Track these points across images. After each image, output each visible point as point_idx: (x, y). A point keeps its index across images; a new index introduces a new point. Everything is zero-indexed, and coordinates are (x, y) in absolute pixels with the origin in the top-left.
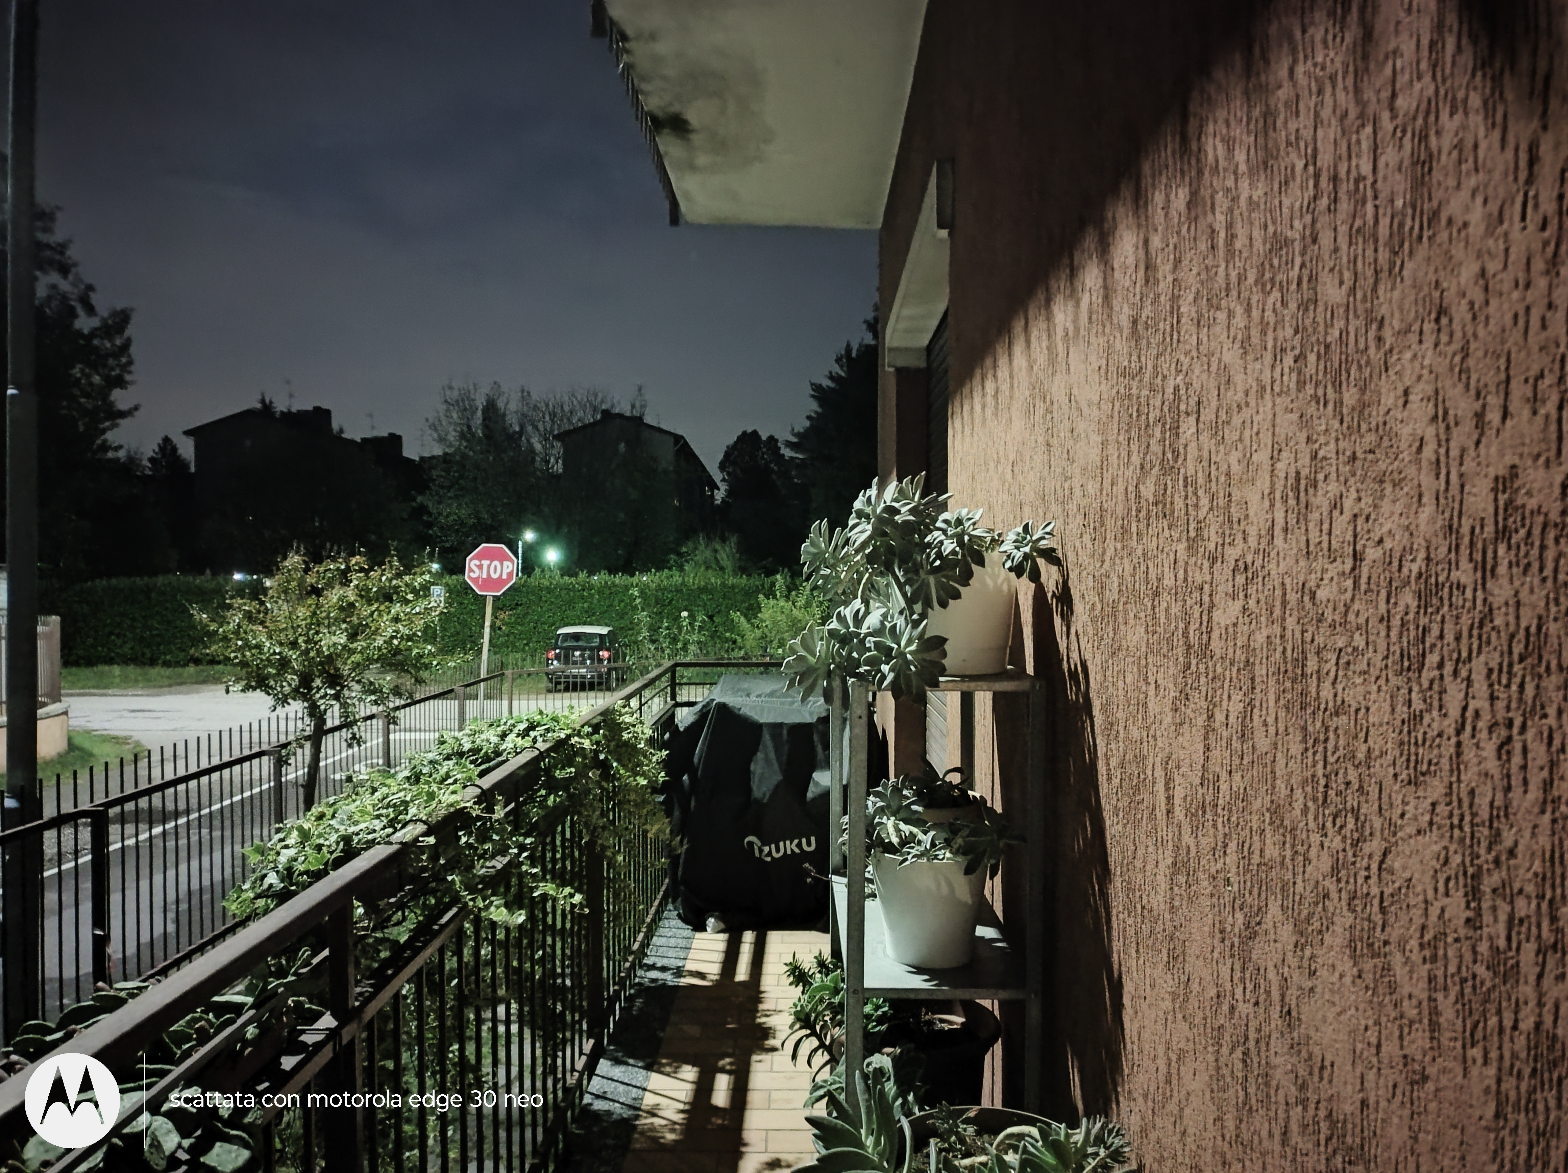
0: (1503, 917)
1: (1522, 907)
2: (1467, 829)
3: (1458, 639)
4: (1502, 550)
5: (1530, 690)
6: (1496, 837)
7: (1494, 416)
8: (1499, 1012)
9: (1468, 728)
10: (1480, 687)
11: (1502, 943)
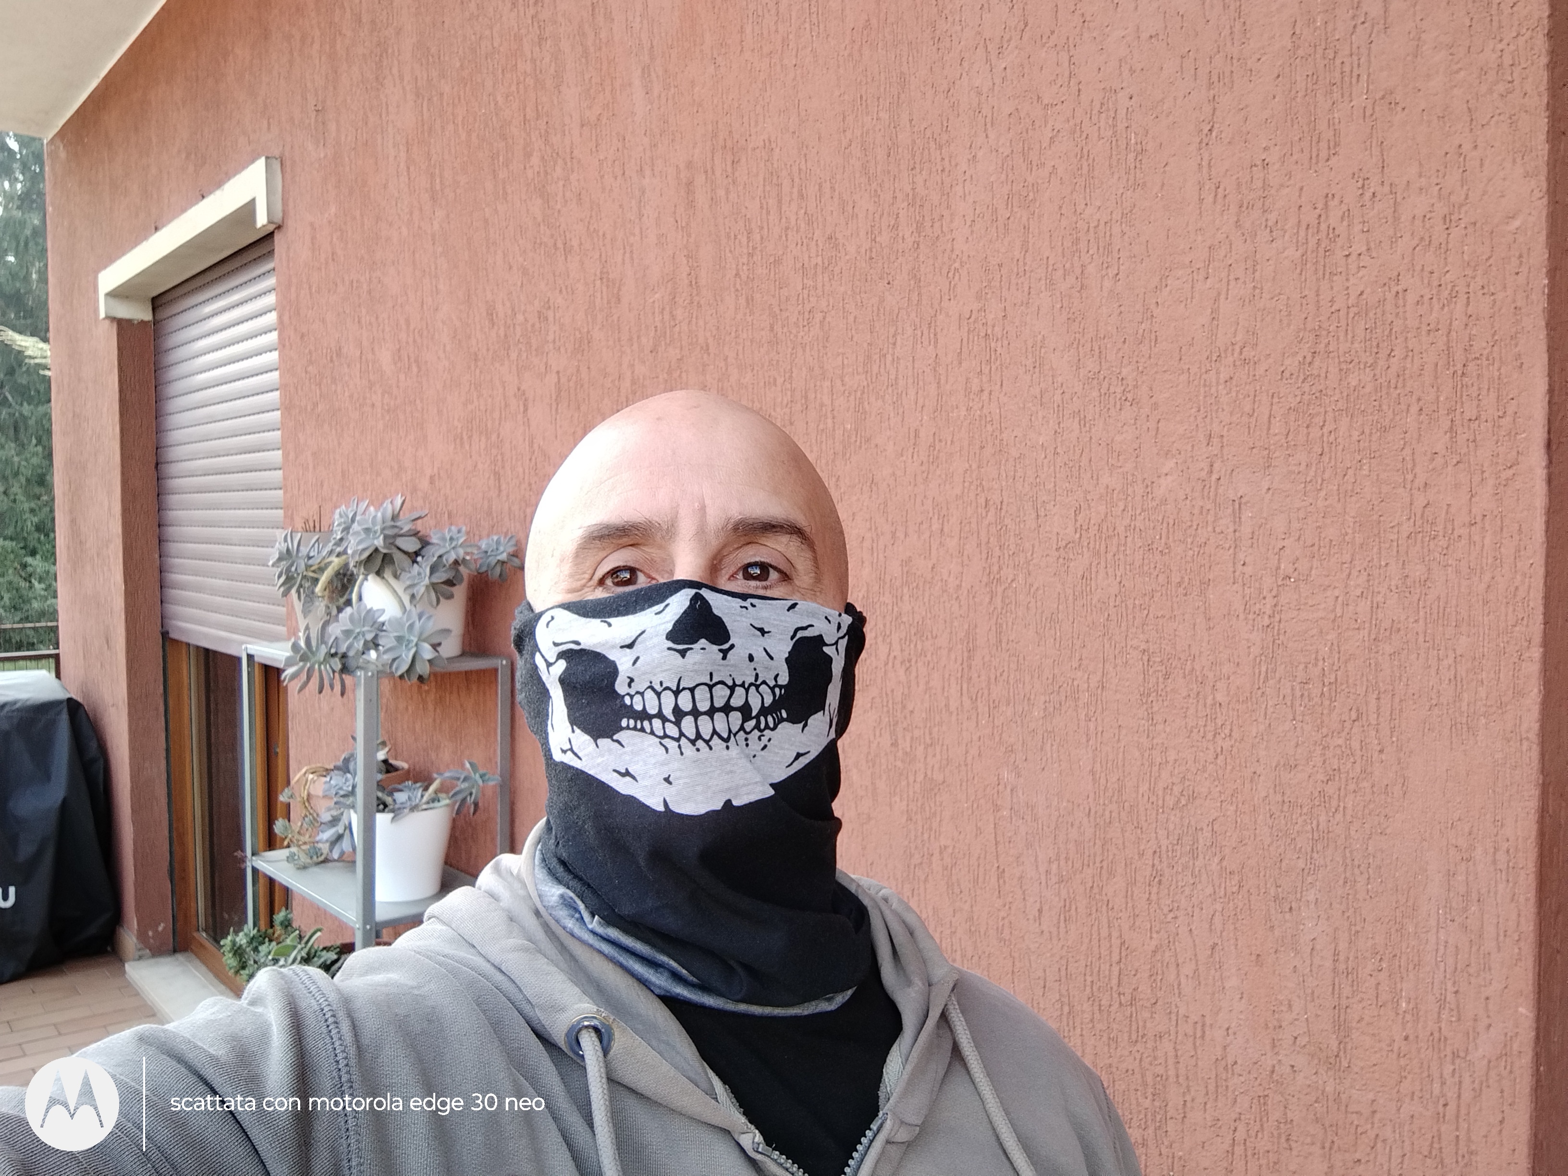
0: (908, 739)
1: (917, 733)
2: (890, 706)
3: (885, 625)
4: (905, 590)
5: (919, 647)
6: (904, 707)
7: (900, 535)
8: (907, 778)
9: (890, 664)
10: (896, 646)
11: (908, 750)
